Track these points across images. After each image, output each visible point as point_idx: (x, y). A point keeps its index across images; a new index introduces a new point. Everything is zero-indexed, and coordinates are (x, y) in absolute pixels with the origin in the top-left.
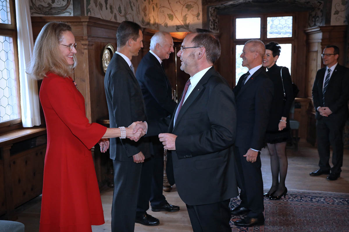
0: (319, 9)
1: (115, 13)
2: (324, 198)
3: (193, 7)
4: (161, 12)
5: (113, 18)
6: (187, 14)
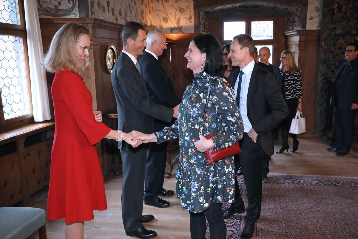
0: (296, 15)
1: (116, 16)
3: (185, 11)
4: (156, 15)
5: (115, 19)
6: (180, 17)
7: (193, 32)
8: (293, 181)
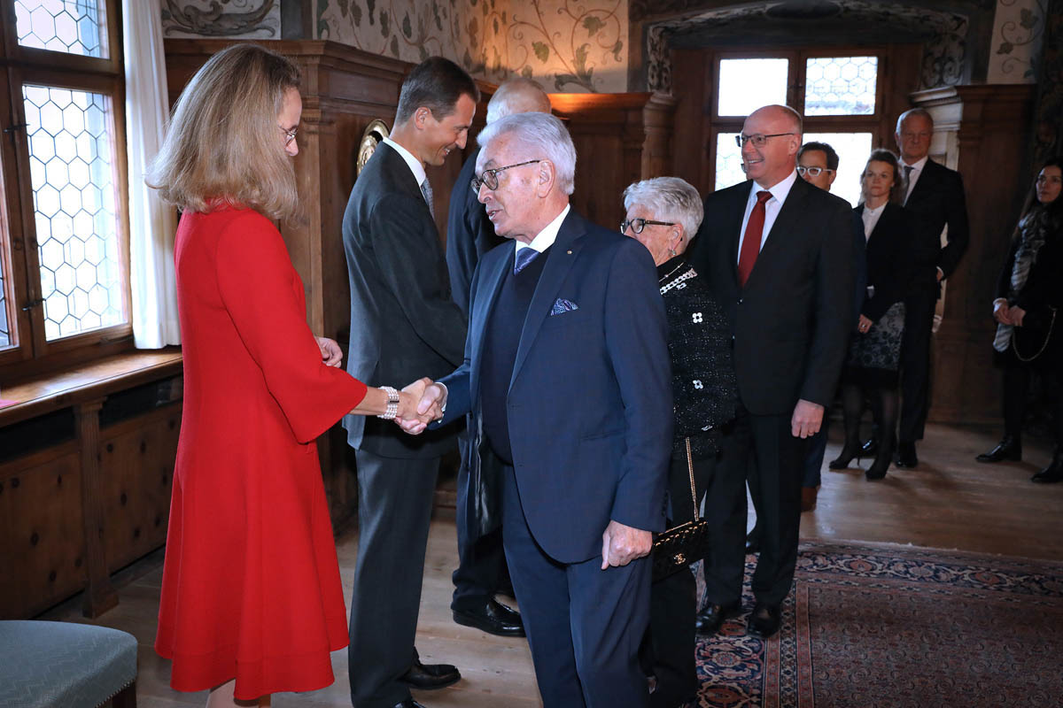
0: (954, 37)
1: (395, 36)
2: (971, 572)
3: (602, 25)
4: (515, 38)
5: (389, 46)
6: (586, 44)
7: (624, 89)
8: (937, 571)
